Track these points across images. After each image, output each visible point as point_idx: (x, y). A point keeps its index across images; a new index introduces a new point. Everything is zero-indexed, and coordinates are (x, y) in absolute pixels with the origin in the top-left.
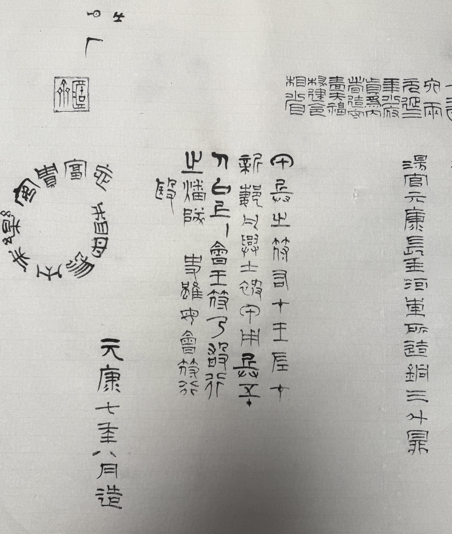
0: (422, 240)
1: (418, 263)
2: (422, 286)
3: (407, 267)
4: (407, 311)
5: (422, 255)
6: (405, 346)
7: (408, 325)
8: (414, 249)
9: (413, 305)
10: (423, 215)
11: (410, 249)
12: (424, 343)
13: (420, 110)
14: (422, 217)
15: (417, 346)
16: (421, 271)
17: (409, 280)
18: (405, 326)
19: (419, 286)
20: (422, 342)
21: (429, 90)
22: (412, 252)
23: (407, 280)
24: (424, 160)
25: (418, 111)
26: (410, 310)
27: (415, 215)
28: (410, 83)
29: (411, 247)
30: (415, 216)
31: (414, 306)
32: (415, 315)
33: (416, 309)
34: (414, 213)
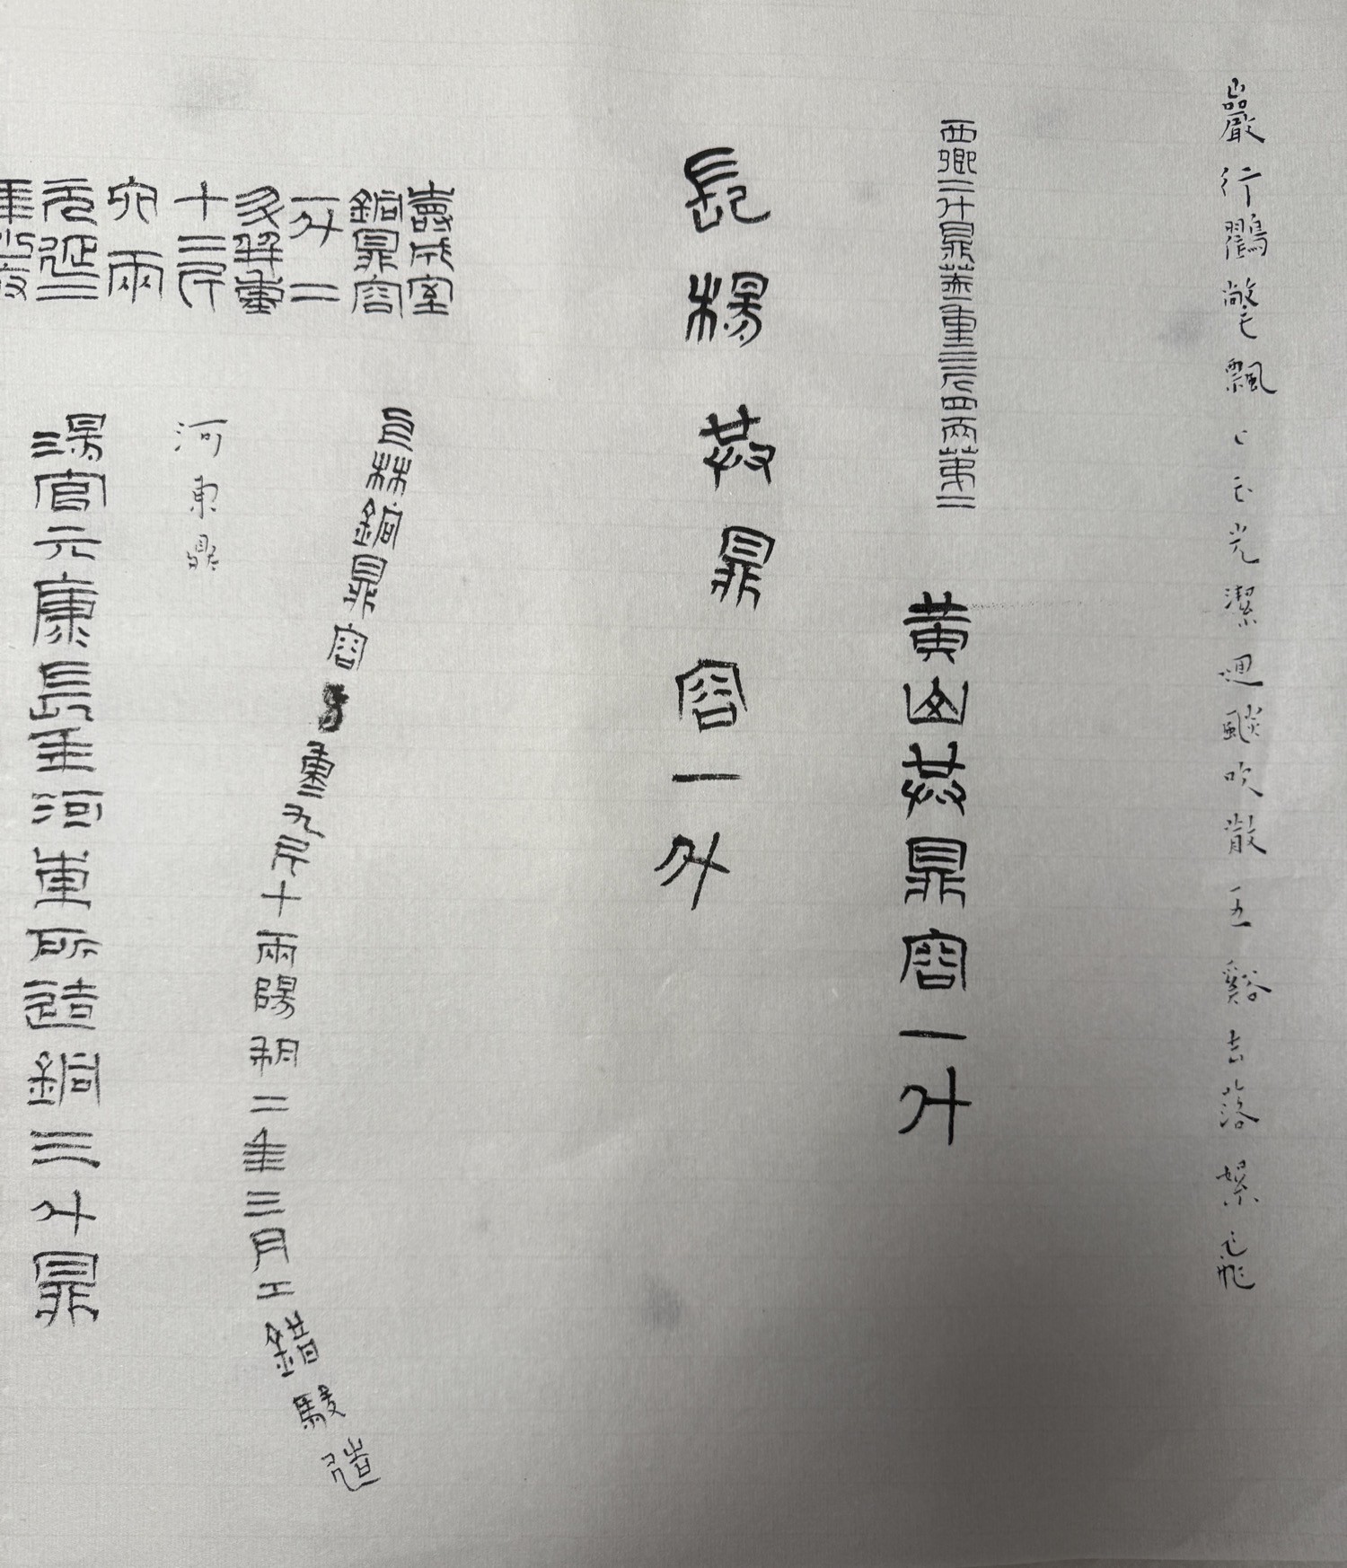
0: (86, 673)
1: (75, 744)
2: (84, 815)
3: (41, 756)
4: (36, 889)
5: (89, 719)
6: (27, 998)
7: (40, 933)
8: (63, 702)
9: (57, 871)
10: (91, 598)
11: (49, 700)
12: (86, 987)
13: (97, 276)
14: (90, 603)
15: (65, 997)
16: (84, 768)
17: (47, 795)
18: (29, 935)
19: (78, 813)
20: (80, 985)
21: (125, 212)
22: (58, 709)
23: (41, 796)
24: (95, 429)
25: (89, 277)
26: (46, 887)
27: (66, 596)
28: (65, 194)
29: (52, 695)
30: (66, 602)
31: (59, 875)
32: (61, 903)
33: (64, 884)
34: (63, 591)
